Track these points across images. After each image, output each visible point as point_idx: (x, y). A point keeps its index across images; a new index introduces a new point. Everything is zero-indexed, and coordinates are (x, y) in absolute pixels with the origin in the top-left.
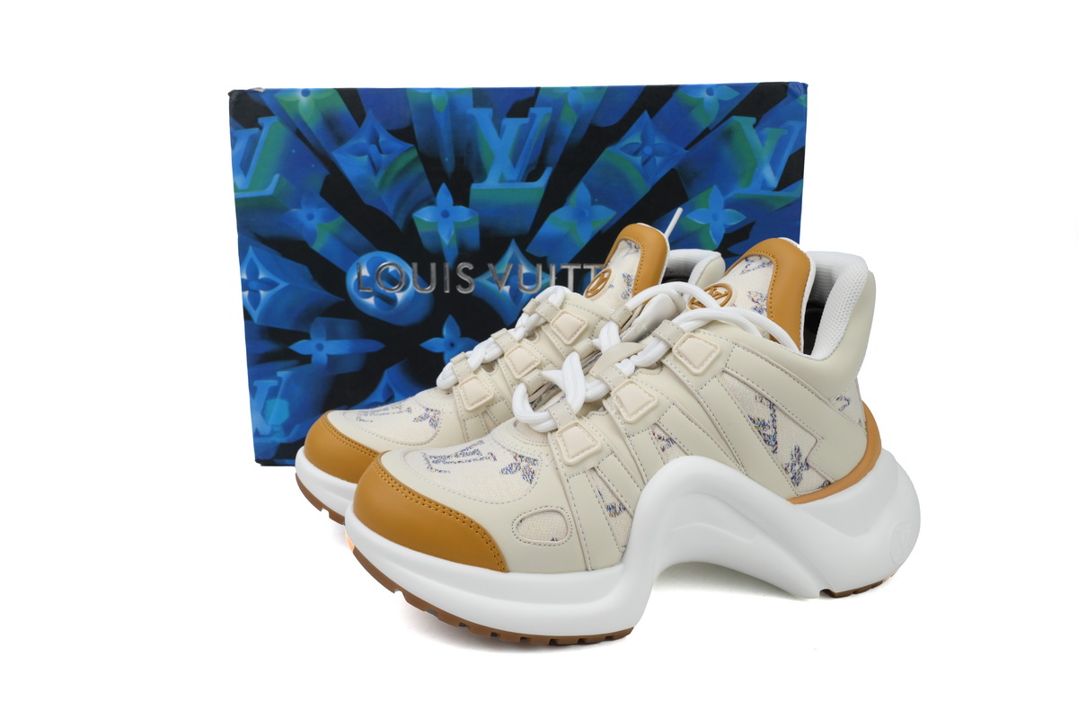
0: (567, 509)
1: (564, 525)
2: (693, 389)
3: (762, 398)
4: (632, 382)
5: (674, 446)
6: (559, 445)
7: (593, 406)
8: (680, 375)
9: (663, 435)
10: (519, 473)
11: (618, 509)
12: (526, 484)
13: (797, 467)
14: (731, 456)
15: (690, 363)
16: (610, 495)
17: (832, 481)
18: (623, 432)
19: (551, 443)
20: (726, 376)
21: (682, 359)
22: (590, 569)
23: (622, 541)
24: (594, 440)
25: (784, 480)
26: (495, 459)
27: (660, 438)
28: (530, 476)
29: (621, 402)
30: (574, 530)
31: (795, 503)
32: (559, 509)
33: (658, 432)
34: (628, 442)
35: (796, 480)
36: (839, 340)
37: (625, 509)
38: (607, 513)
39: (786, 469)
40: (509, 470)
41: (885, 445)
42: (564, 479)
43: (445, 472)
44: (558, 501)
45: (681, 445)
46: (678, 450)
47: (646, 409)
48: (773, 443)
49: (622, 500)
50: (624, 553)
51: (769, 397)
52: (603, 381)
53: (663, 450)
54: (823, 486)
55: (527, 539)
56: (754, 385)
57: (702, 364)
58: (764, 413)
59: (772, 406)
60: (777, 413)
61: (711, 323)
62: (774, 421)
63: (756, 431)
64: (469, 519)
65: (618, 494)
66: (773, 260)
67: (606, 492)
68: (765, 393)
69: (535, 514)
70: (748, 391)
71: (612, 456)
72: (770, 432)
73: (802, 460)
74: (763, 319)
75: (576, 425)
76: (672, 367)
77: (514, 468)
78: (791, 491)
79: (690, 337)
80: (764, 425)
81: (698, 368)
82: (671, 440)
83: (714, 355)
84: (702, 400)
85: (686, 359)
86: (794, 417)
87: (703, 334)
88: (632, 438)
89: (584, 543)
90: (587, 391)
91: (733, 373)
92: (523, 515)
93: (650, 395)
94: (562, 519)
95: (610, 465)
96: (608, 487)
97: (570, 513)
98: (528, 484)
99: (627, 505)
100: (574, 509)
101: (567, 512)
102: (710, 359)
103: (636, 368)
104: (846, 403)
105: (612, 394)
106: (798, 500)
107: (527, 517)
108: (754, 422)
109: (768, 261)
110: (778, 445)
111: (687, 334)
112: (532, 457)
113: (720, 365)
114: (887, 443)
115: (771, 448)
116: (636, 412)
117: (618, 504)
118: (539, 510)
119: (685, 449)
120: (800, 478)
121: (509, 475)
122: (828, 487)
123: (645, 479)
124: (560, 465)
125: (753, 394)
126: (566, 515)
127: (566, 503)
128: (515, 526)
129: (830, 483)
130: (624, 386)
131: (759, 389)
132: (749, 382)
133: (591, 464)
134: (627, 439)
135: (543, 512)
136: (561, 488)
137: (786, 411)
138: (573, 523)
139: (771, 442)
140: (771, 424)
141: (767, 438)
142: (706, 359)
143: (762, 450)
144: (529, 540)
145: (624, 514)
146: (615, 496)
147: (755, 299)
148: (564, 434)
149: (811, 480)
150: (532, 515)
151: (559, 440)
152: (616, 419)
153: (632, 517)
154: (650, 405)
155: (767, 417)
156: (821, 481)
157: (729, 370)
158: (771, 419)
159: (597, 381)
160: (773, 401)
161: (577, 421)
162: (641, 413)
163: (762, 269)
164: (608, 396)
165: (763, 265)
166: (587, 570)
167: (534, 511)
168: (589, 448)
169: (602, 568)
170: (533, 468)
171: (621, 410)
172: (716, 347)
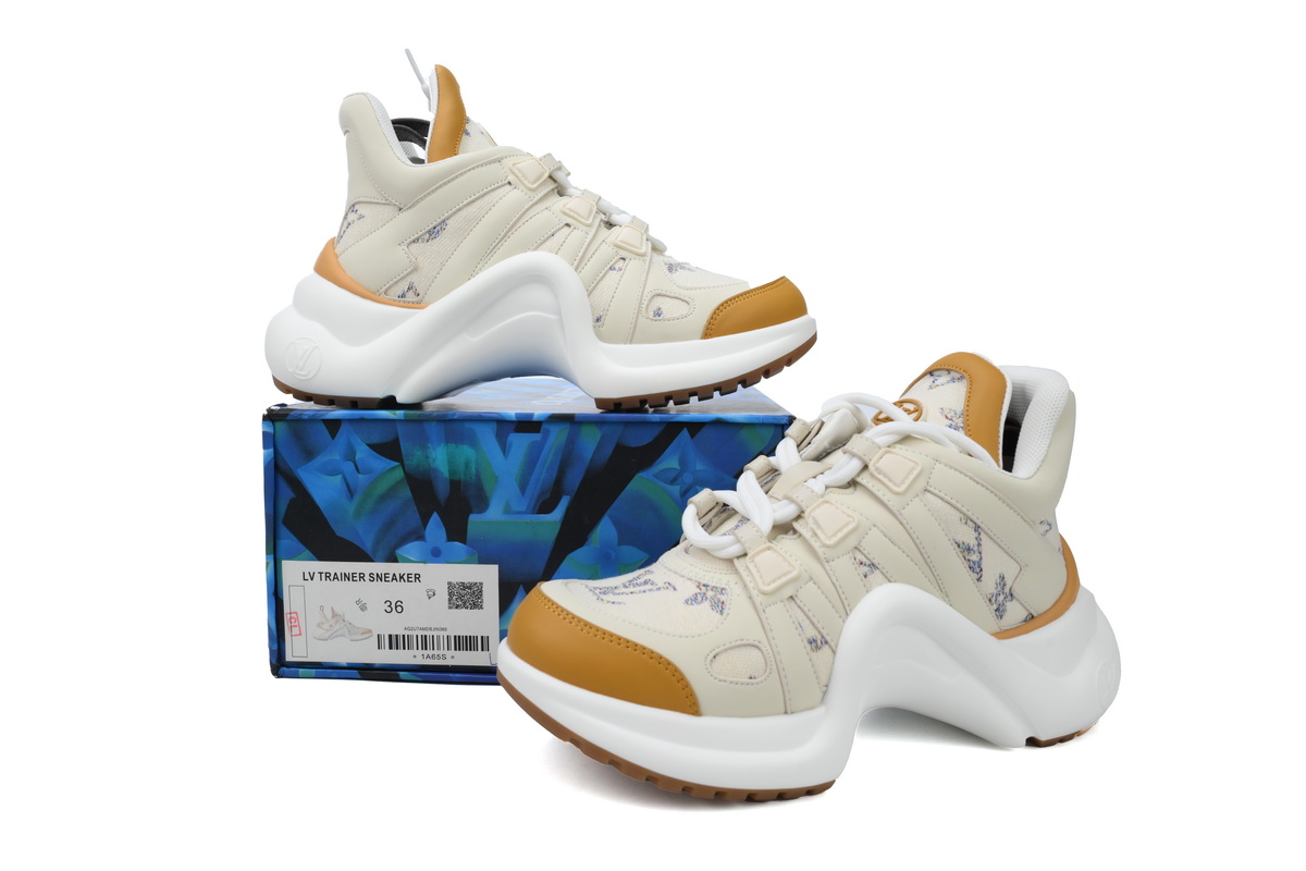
0: (766, 643)
1: (763, 661)
2: (894, 509)
3: (967, 519)
4: (827, 502)
5: (877, 572)
6: (750, 572)
7: (783, 529)
8: (880, 494)
9: (864, 560)
10: (707, 604)
11: (819, 642)
12: (716, 616)
13: (1001, 598)
14: (936, 585)
15: (890, 481)
16: (811, 627)
17: (1035, 615)
18: (822, 556)
19: (741, 570)
20: (928, 495)
21: (880, 477)
22: (789, 711)
23: (824, 680)
24: (790, 565)
25: (988, 611)
26: (675, 589)
27: (861, 563)
28: (720, 606)
29: (816, 522)
30: (774, 666)
31: (999, 638)
32: (756, 643)
33: (860, 557)
34: (828, 568)
35: (1000, 612)
36: (1042, 457)
37: (826, 642)
38: (808, 646)
39: (990, 600)
40: (693, 600)
41: (1083, 581)
42: (760, 608)
43: (620, 603)
44: (757, 635)
45: (884, 571)
46: (881, 576)
47: (845, 531)
48: (978, 570)
49: (824, 633)
50: (825, 693)
51: (974, 518)
52: (792, 501)
53: (865, 576)
54: (1025, 621)
55: (721, 677)
56: (959, 506)
57: (903, 482)
58: (969, 537)
59: (977, 528)
60: (983, 536)
61: (906, 438)
62: (979, 545)
63: (961, 555)
64: (658, 654)
65: (819, 626)
66: (966, 375)
67: (806, 623)
68: (969, 514)
69: (730, 648)
70: (953, 511)
71: (811, 583)
72: (974, 557)
73: (1007, 590)
74: (961, 436)
75: (769, 548)
76: (869, 486)
77: (700, 599)
78: (995, 625)
79: (887, 452)
80: (969, 549)
81: (899, 486)
82: (873, 566)
83: (915, 473)
84: (904, 522)
85: (885, 476)
86: (999, 541)
87: (899, 449)
88: (831, 563)
89: (784, 681)
90: (774, 511)
91: (936, 492)
92: (717, 651)
93: (849, 516)
94: (760, 654)
95: (809, 594)
96: (808, 617)
97: (768, 647)
98: (718, 615)
99: (828, 638)
100: (773, 642)
101: (765, 645)
102: (912, 477)
103: (827, 487)
104: (1048, 527)
105: (806, 515)
106: (1003, 634)
107: (721, 652)
108: (959, 546)
109: (959, 376)
110: (984, 573)
111: (883, 450)
112: (718, 585)
113: (921, 484)
114: (1085, 579)
115: (976, 576)
116: (835, 535)
117: (819, 637)
118: (734, 644)
119: (888, 575)
120: (1004, 611)
121: (695, 606)
122: (1032, 621)
123: (848, 609)
124: (754, 593)
125: (958, 515)
126: (764, 649)
127: (764, 636)
128: (708, 661)
129: (1033, 617)
130: (818, 506)
131: (964, 509)
132: (953, 502)
133: (788, 592)
134: (826, 565)
135: (739, 646)
136: (758, 619)
137: (992, 534)
138: (772, 659)
139: (976, 568)
140: (976, 548)
141: (972, 564)
142: (906, 477)
143: (967, 577)
144: (725, 678)
145: (826, 649)
146: (816, 628)
147: (949, 416)
148: (757, 559)
149: (1015, 613)
150: (726, 650)
151: (751, 566)
152: (813, 541)
153: (834, 652)
154: (850, 527)
155: (973, 543)
156: (1023, 614)
157: (931, 489)
158: (976, 542)
159: (785, 501)
160: (978, 522)
161: (769, 544)
162: (840, 535)
163: (952, 384)
164: (799, 517)
165: (953, 380)
166: (786, 713)
167: (728, 645)
168: (785, 574)
169: (801, 711)
170: (723, 598)
171: (818, 532)
172: (917, 463)
